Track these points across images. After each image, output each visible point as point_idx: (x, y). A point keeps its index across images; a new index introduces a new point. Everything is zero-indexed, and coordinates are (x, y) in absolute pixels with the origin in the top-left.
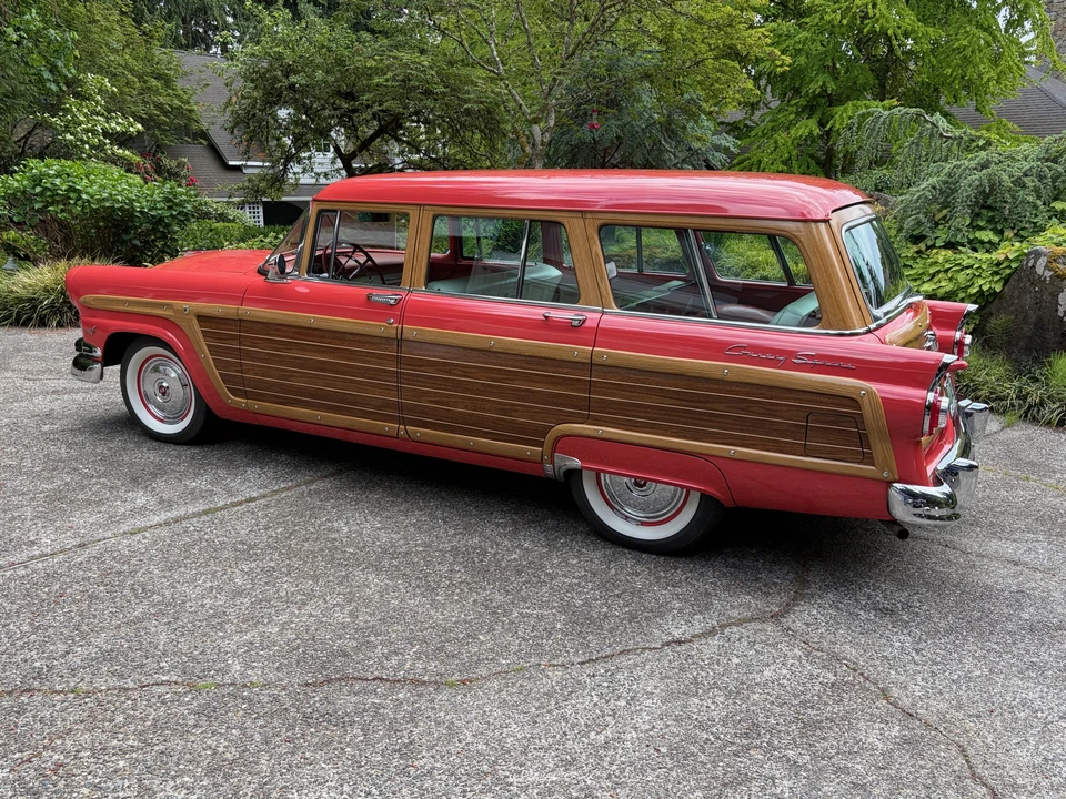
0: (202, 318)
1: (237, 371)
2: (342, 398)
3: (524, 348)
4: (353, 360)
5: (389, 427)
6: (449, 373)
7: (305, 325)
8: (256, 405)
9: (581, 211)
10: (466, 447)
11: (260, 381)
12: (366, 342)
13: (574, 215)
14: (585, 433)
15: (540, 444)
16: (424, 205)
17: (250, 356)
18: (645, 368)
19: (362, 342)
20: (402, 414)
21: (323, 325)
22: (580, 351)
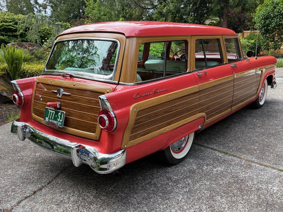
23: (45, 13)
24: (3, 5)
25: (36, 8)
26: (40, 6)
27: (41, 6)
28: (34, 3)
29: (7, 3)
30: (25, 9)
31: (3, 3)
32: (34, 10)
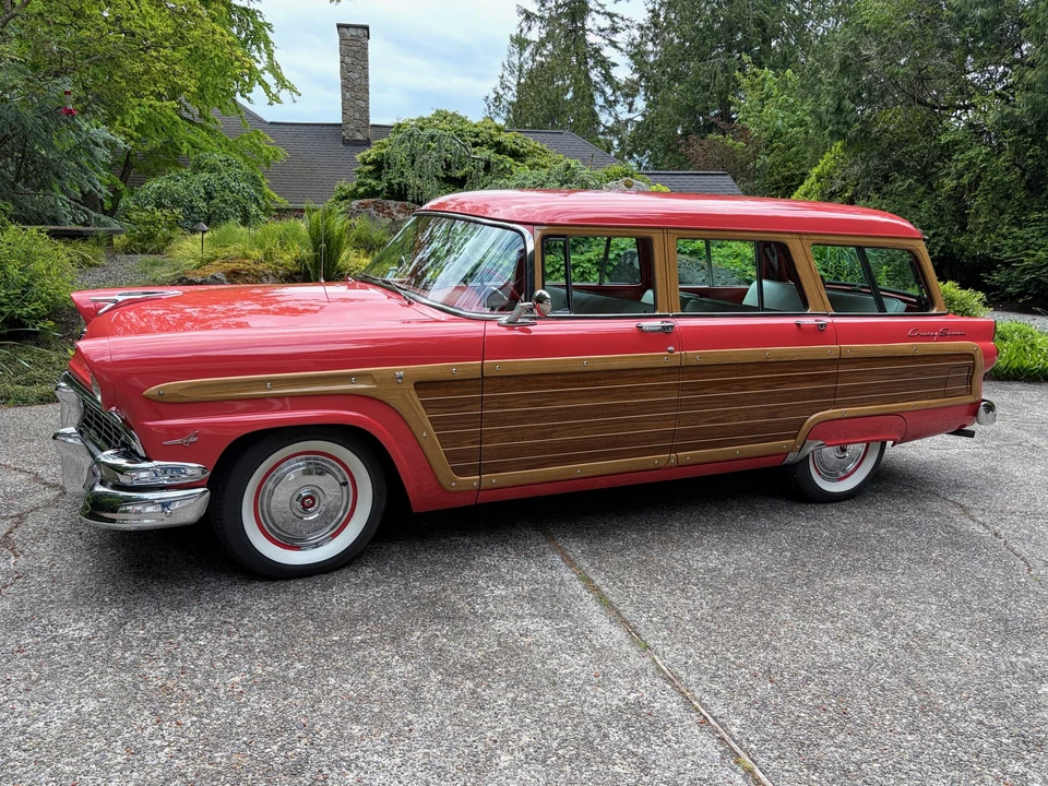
0: (422, 386)
1: (474, 443)
2: (615, 442)
3: (793, 354)
4: (632, 398)
5: (657, 459)
6: (728, 390)
7: (578, 369)
8: (492, 479)
9: (797, 233)
10: (735, 457)
11: (506, 447)
12: (647, 376)
13: (794, 236)
14: (836, 416)
15: (795, 436)
16: (668, 228)
17: (495, 419)
18: (873, 355)
19: (642, 377)
20: (676, 442)
21: (598, 366)
22: (830, 350)
23: (630, 111)
24: (508, 84)
25: (603, 92)
26: (616, 87)
27: (619, 89)
28: (598, 80)
29: (520, 78)
30: (569, 96)
31: (510, 78)
32: (592, 102)
